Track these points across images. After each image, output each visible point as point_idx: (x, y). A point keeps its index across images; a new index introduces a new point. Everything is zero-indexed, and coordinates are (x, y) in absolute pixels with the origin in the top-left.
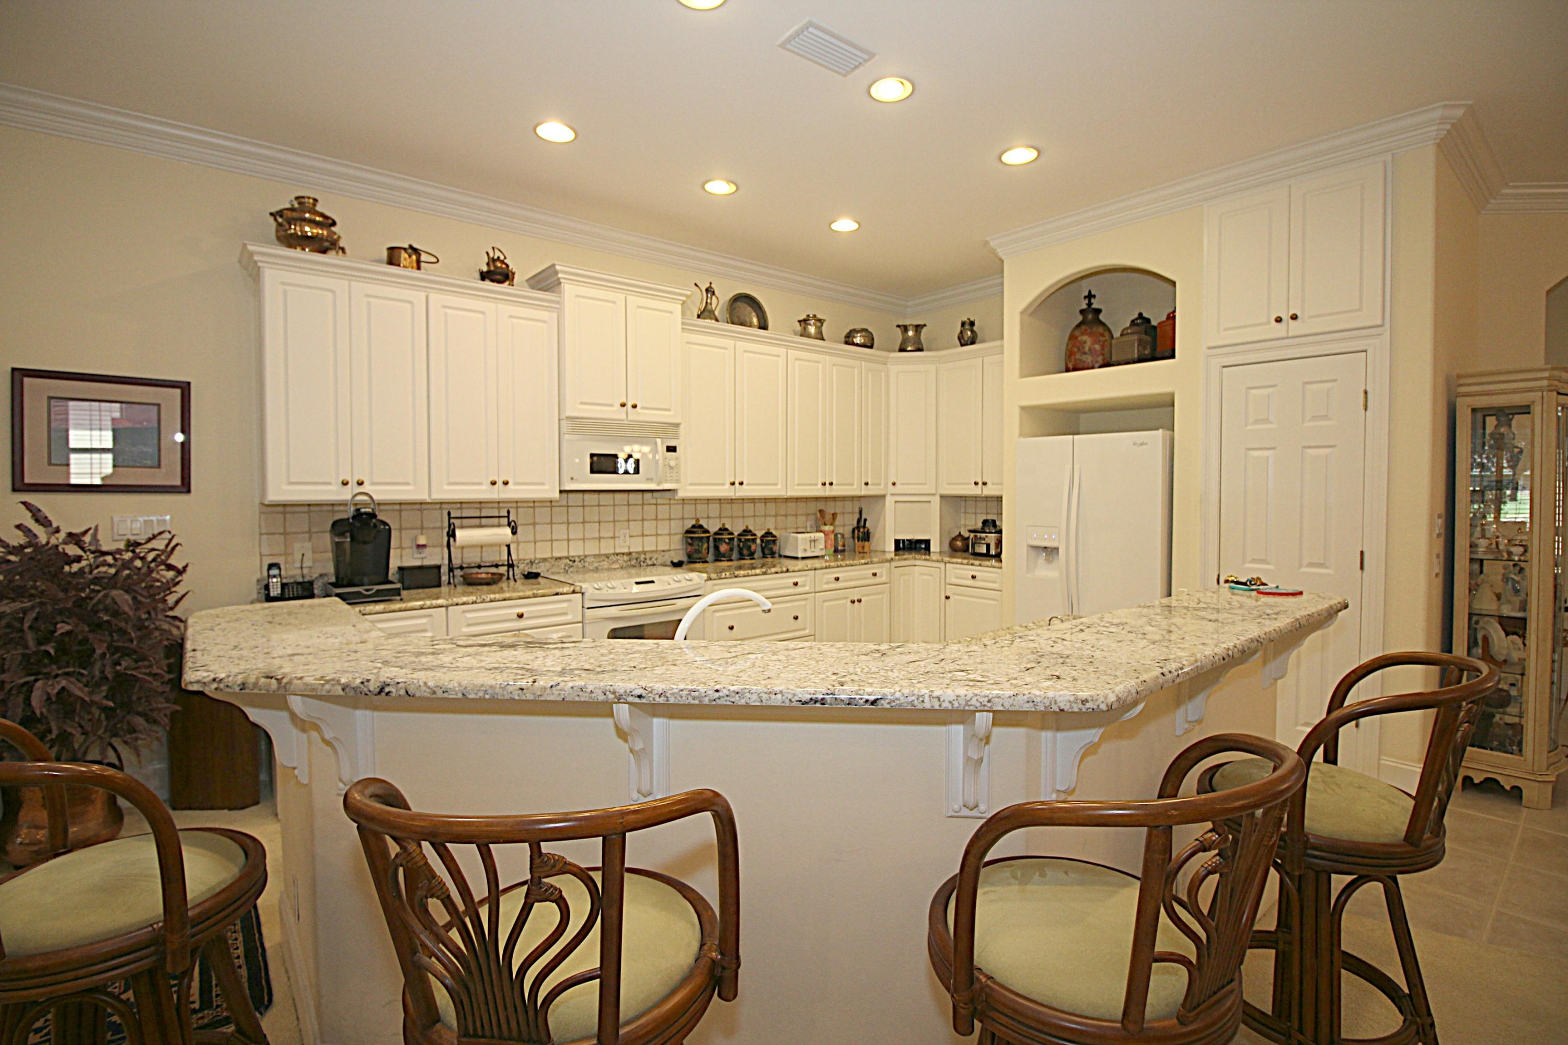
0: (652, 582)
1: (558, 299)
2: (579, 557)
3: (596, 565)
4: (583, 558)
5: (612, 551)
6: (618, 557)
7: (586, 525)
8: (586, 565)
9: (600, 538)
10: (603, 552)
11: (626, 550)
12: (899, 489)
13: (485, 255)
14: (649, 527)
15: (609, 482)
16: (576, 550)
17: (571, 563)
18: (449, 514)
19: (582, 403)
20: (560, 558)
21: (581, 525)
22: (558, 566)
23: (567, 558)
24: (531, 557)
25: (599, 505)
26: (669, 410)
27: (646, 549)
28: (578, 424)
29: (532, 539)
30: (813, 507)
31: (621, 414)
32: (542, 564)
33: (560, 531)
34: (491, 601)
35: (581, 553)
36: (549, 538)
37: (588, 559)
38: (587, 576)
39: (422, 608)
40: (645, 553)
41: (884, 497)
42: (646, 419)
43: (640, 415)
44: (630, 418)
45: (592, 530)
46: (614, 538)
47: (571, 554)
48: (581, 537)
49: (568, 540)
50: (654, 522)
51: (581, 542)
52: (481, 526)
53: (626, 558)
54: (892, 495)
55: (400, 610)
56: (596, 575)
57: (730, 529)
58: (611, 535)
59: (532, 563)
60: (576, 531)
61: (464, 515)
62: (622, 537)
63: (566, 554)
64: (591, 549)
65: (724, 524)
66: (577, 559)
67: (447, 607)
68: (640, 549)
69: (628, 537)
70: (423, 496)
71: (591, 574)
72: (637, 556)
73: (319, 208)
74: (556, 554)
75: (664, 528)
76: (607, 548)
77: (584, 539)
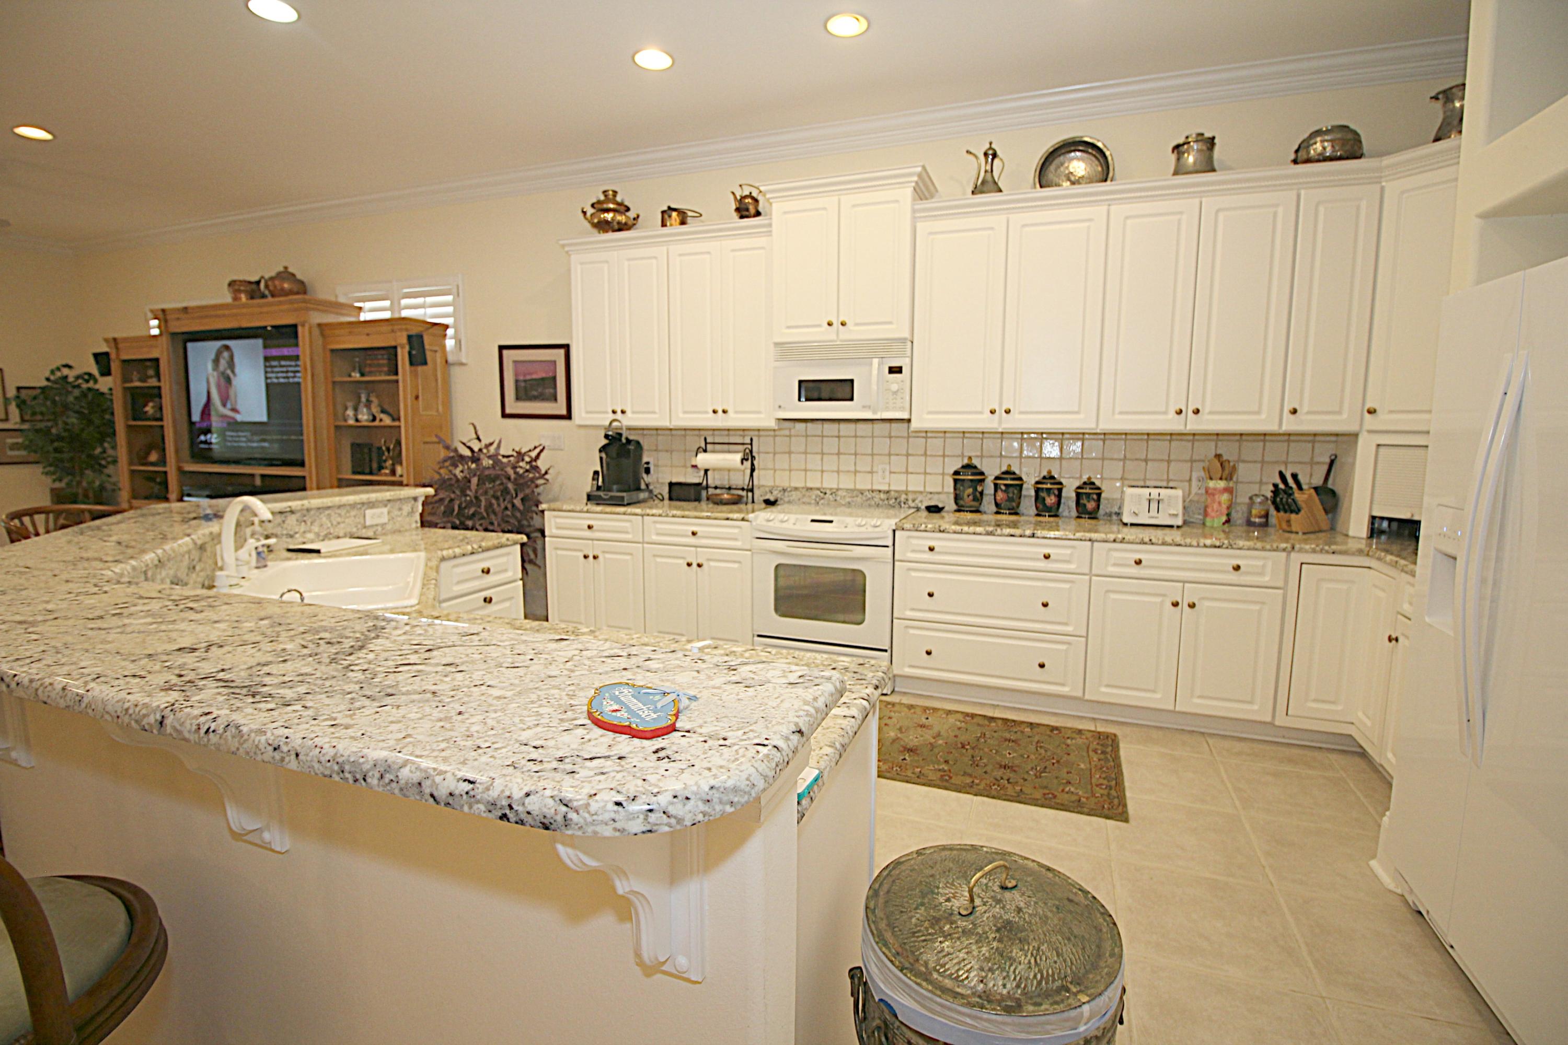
0: (831, 522)
1: (766, 222)
2: (831, 489)
3: (848, 500)
4: (834, 492)
5: (869, 487)
6: (874, 494)
7: (841, 456)
8: (838, 498)
9: (856, 472)
10: (858, 487)
11: (886, 488)
12: (1382, 421)
13: (732, 197)
14: (916, 463)
15: (826, 410)
16: (830, 482)
17: (822, 495)
18: (705, 439)
19: (789, 327)
20: (811, 489)
21: (835, 457)
22: (810, 497)
23: (818, 489)
24: (786, 484)
25: (856, 436)
26: (890, 323)
27: (910, 489)
28: (785, 350)
29: (787, 467)
30: (1207, 450)
31: (830, 335)
32: (793, 493)
33: (814, 462)
34: (673, 516)
35: (835, 486)
36: (803, 467)
37: (840, 493)
38: (838, 510)
39: (624, 514)
40: (906, 493)
41: (1356, 435)
42: (863, 337)
43: (853, 333)
44: (842, 337)
45: (847, 463)
46: (871, 472)
47: (825, 485)
48: (836, 469)
49: (822, 471)
50: (923, 458)
51: (836, 474)
52: (729, 452)
53: (882, 496)
54: (1370, 432)
55: (611, 513)
56: (848, 510)
57: (1017, 472)
58: (869, 469)
59: (784, 490)
60: (831, 463)
61: (716, 441)
62: (880, 473)
63: (818, 485)
64: (847, 482)
65: (1009, 466)
66: (828, 492)
67: (642, 516)
68: (904, 488)
69: (887, 473)
70: (666, 423)
71: (843, 509)
72: (896, 495)
73: (619, 199)
74: (809, 485)
75: (935, 466)
76: (863, 483)
77: (838, 472)
